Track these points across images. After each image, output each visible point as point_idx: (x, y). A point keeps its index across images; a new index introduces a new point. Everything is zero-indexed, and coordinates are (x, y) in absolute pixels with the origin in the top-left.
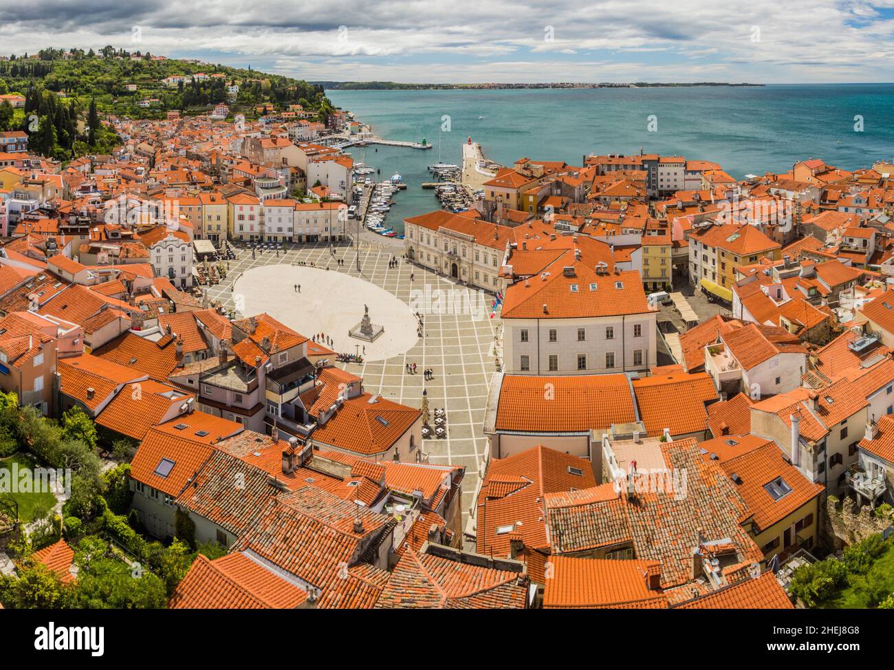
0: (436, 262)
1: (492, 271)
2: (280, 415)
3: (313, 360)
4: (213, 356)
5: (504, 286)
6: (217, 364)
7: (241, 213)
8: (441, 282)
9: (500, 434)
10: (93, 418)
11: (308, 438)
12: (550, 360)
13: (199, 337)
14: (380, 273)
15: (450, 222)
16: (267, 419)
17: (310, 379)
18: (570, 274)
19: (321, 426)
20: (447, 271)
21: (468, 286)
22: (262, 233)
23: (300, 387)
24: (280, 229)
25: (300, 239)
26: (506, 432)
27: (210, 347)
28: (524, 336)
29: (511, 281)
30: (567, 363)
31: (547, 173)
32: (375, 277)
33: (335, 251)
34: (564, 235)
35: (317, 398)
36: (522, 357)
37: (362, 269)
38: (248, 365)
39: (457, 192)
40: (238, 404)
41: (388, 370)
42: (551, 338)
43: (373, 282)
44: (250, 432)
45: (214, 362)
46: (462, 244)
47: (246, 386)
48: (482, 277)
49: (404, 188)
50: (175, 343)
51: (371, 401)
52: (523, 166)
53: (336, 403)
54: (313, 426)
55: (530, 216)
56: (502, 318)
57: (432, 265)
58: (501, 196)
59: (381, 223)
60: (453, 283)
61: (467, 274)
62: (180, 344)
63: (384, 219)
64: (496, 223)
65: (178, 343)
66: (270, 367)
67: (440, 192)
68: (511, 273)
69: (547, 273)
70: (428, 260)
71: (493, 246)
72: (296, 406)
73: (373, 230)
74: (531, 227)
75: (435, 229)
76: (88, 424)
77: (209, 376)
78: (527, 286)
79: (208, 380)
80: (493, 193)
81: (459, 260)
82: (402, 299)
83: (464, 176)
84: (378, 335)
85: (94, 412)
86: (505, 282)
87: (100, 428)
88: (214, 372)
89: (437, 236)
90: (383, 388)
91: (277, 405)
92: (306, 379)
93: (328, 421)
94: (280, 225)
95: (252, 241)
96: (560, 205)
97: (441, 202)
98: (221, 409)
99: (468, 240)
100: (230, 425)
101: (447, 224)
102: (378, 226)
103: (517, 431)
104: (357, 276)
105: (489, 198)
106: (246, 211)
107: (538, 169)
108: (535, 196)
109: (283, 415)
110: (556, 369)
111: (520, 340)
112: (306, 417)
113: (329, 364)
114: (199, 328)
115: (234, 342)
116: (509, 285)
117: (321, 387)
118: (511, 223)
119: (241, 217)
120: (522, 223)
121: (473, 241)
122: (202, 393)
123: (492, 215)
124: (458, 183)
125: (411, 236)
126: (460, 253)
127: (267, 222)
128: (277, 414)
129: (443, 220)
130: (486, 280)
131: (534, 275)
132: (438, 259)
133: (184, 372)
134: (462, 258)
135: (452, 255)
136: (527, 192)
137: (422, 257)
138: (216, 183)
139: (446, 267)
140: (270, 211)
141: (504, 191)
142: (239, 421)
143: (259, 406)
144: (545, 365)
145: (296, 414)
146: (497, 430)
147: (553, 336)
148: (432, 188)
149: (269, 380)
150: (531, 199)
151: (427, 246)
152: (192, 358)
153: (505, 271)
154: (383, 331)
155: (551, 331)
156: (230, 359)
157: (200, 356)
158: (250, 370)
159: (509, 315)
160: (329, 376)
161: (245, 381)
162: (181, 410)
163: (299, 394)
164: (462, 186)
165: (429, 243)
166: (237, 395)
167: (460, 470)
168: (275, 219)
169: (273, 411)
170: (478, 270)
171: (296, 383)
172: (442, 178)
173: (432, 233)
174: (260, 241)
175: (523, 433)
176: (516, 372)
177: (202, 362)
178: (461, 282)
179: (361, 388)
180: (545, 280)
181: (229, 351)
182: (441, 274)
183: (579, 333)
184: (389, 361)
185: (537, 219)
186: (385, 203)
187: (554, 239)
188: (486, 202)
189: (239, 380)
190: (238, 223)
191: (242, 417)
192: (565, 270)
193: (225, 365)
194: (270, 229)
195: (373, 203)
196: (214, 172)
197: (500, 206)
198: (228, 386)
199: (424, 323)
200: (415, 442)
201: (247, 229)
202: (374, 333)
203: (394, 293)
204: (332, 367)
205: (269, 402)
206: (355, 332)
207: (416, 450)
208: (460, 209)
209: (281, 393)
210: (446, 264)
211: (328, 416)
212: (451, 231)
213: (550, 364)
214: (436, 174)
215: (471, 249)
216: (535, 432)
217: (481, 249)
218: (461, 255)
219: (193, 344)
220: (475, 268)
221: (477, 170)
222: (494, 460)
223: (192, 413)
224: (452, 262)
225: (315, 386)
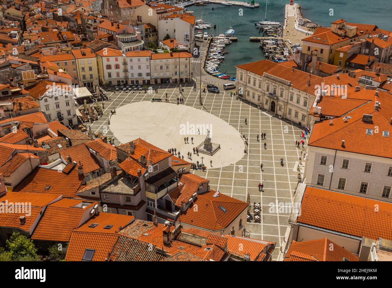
0: (259, 100)
1: (302, 110)
2: (156, 207)
3: (175, 169)
4: (105, 173)
5: (312, 122)
6: (110, 178)
7: (108, 63)
8: (262, 114)
9: (299, 226)
10: (29, 237)
11: (176, 221)
12: (340, 181)
13: (92, 161)
14: (217, 106)
15: (272, 69)
16: (148, 210)
17: (174, 182)
18: (367, 120)
19: (183, 213)
20: (267, 107)
21: (283, 119)
22: (126, 78)
23: (169, 187)
24: (140, 75)
25: (156, 82)
26: (303, 225)
27: (101, 166)
28: (324, 161)
29: (318, 119)
30: (353, 186)
31: (359, 33)
32: (213, 109)
33: (183, 90)
34: (367, 88)
35: (180, 194)
36: (319, 175)
37: (203, 103)
38: (132, 176)
39: (278, 45)
40: (128, 203)
41: (223, 175)
42: (343, 166)
43: (212, 113)
44: (139, 220)
45: (107, 177)
46: (281, 87)
47: (132, 191)
48: (293, 113)
49: (235, 41)
50: (77, 168)
51: (215, 195)
52: (338, 26)
53: (192, 197)
54: (178, 213)
55: (339, 69)
56: (309, 145)
57: (256, 101)
58: (316, 50)
59: (217, 68)
60: (271, 116)
61: (282, 110)
62: (80, 168)
63: (219, 65)
64: (309, 72)
65: (79, 168)
66: (147, 175)
67: (264, 45)
68: (319, 113)
69: (349, 117)
70: (253, 97)
71: (305, 91)
72: (166, 200)
73: (211, 74)
74: (338, 78)
75: (261, 74)
76: (27, 242)
77: (105, 187)
78: (331, 125)
79: (106, 190)
80: (309, 48)
81: (278, 99)
82: (233, 126)
83: (285, 32)
84: (216, 150)
85: (29, 233)
86: (313, 119)
87: (37, 243)
88: (109, 184)
89: (261, 79)
90: (220, 187)
91: (154, 201)
92: (172, 182)
93: (188, 208)
94: (140, 71)
95: (119, 85)
96: (366, 63)
97: (265, 53)
98: (117, 208)
99: (286, 84)
100: (125, 218)
101: (270, 71)
102: (214, 71)
103: (311, 225)
104: (200, 109)
105: (305, 51)
106: (112, 62)
107: (352, 29)
108: (345, 53)
109: (158, 207)
110: (343, 188)
111: (320, 163)
112: (173, 207)
113: (186, 171)
114: (92, 155)
115: (120, 161)
116: (316, 122)
117: (182, 186)
118: (322, 73)
119: (109, 67)
120: (331, 75)
121: (290, 86)
122: (102, 200)
123: (307, 66)
124: (280, 38)
125: (241, 80)
126: (278, 93)
127: (129, 70)
128: (154, 206)
129: (266, 68)
130: (296, 116)
131: (337, 117)
132: (261, 98)
133: (88, 188)
134: (280, 98)
135: (272, 95)
136: (339, 49)
137: (248, 95)
138: (84, 40)
139: (266, 104)
140: (131, 60)
141: (319, 47)
142: (130, 214)
143: (142, 203)
144: (335, 184)
145: (167, 206)
146: (298, 222)
147: (345, 164)
148: (258, 41)
149: (147, 185)
150: (342, 55)
151: (252, 86)
152: (91, 177)
153: (314, 111)
154: (219, 147)
155: (344, 161)
156: (119, 173)
157: (96, 174)
158: (134, 179)
159: (314, 144)
160: (187, 179)
161: (131, 187)
162: (91, 214)
163: (168, 192)
164: (282, 40)
165: (254, 85)
166: (126, 197)
167: (272, 245)
168: (136, 67)
169: (151, 205)
170: (291, 107)
171: (165, 185)
172: (266, 33)
173: (258, 78)
174: (126, 85)
175: (315, 228)
176: (313, 185)
177: (99, 178)
178: (277, 116)
179: (208, 186)
180: (346, 122)
181: (118, 168)
182: (263, 109)
183: (366, 166)
184: (224, 169)
185: (344, 72)
186: (220, 53)
187: (358, 90)
188: (303, 55)
189: (126, 187)
190: (106, 71)
191: (132, 211)
192: (365, 117)
193: (115, 178)
194: (132, 74)
195: (211, 52)
196: (81, 30)
197: (314, 59)
198: (120, 192)
199: (249, 143)
200: (243, 224)
201: (114, 76)
202: (213, 149)
203: (227, 121)
204: (188, 173)
205: (148, 199)
206: (200, 148)
207: (243, 229)
208: (280, 60)
209: (156, 193)
210: (267, 102)
211: (188, 206)
212: (273, 76)
213: (339, 184)
214: (262, 30)
215: (287, 91)
216: (323, 228)
217: (296, 92)
218: (279, 95)
219: (90, 166)
220: (289, 106)
221: (296, 27)
222: (294, 241)
223: (98, 215)
224: (272, 100)
225: (178, 186)
